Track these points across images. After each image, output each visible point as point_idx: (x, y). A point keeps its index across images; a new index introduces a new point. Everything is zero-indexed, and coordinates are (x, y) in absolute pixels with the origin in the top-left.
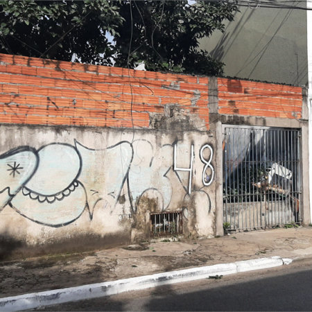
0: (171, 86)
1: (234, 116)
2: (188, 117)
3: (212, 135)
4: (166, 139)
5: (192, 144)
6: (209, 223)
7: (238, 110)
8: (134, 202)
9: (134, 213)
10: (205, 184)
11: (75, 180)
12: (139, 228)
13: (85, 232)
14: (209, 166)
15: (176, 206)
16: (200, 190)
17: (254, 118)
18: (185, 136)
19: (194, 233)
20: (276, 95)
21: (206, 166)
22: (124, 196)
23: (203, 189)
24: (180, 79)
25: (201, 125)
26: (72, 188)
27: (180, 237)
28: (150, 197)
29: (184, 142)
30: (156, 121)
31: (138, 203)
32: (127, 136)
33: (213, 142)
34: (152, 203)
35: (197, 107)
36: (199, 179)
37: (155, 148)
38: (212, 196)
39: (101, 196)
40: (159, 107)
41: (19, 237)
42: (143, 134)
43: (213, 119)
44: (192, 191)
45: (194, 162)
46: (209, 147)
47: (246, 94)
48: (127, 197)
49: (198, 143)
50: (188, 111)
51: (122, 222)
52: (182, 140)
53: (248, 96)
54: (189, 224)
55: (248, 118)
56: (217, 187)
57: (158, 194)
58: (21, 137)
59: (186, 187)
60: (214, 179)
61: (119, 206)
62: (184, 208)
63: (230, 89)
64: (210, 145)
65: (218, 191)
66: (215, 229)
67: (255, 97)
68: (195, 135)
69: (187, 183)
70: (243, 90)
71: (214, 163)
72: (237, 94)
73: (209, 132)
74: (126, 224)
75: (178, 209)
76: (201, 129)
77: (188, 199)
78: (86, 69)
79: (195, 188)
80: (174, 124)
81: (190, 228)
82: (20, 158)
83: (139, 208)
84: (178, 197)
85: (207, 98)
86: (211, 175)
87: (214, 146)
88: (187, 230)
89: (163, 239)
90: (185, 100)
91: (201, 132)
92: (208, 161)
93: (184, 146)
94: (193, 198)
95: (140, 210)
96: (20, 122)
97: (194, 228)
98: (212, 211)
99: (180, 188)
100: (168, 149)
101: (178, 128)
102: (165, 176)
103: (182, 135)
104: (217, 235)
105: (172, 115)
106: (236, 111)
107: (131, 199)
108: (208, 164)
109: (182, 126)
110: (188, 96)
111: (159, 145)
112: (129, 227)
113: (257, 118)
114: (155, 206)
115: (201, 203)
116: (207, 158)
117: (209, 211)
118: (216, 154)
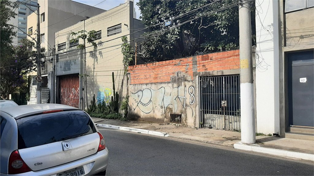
0: (177, 64)
1: (205, 72)
2: (184, 76)
3: (194, 82)
4: (175, 85)
5: (185, 86)
6: (193, 121)
7: (207, 69)
8: (165, 108)
9: (165, 112)
10: (191, 104)
11: (150, 100)
12: (167, 118)
13: (153, 116)
14: (192, 96)
15: (179, 112)
16: (188, 106)
17: (216, 71)
18: (183, 84)
19: (186, 124)
20: (230, 57)
21: (191, 96)
22: (162, 106)
23: (190, 106)
24: (181, 60)
25: (189, 78)
26: (150, 102)
27: (180, 124)
28: (170, 108)
29: (182, 86)
30: (173, 79)
31: (166, 109)
32: (163, 85)
33: (194, 85)
34: (171, 110)
35: (188, 70)
36: (188, 101)
37: (172, 89)
38: (194, 109)
39: (156, 106)
40: (173, 73)
41: (139, 115)
42: (168, 84)
43: (195, 75)
44: (185, 106)
45: (186, 94)
46: (192, 87)
47: (212, 60)
48: (163, 107)
49: (188, 86)
50: (184, 73)
51: (162, 115)
52: (181, 85)
53: (212, 61)
54: (184, 120)
55: (212, 72)
56: (196, 106)
57: (173, 106)
58: (139, 87)
59: (183, 105)
60: (195, 102)
61: (161, 109)
62: (182, 113)
63: (203, 60)
64: (193, 86)
65: (196, 107)
66: (195, 124)
67: (217, 61)
68: (186, 83)
69: (183, 102)
70: (210, 59)
71: (195, 94)
72: (207, 61)
73: (192, 81)
74: (163, 116)
75: (180, 113)
76: (189, 80)
77: (183, 109)
78: (153, 65)
79: (186, 105)
80: (178, 79)
81: (184, 122)
82: (140, 93)
83: (167, 111)
84: (180, 108)
85: (192, 66)
86: (193, 100)
87: (195, 87)
88: (183, 122)
89: (174, 124)
90: (183, 69)
91: (189, 81)
92: (192, 94)
93: (182, 87)
94: (186, 109)
95: (167, 112)
96: (139, 83)
97: (186, 122)
98: (194, 116)
99: (180, 105)
100: (176, 89)
101: (180, 80)
102: (175, 99)
103: (181, 83)
104: (196, 127)
105: (178, 75)
106: (206, 69)
107: (164, 108)
108: (192, 95)
109: (182, 80)
110: (184, 67)
111: (173, 88)
112: (164, 117)
113: (218, 71)
114: (172, 111)
115: (189, 112)
116: (191, 92)
117: (192, 116)
118: (196, 90)
